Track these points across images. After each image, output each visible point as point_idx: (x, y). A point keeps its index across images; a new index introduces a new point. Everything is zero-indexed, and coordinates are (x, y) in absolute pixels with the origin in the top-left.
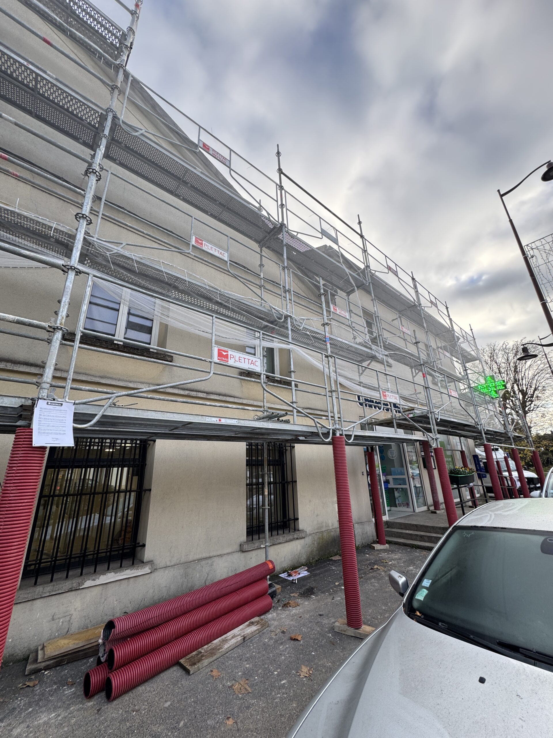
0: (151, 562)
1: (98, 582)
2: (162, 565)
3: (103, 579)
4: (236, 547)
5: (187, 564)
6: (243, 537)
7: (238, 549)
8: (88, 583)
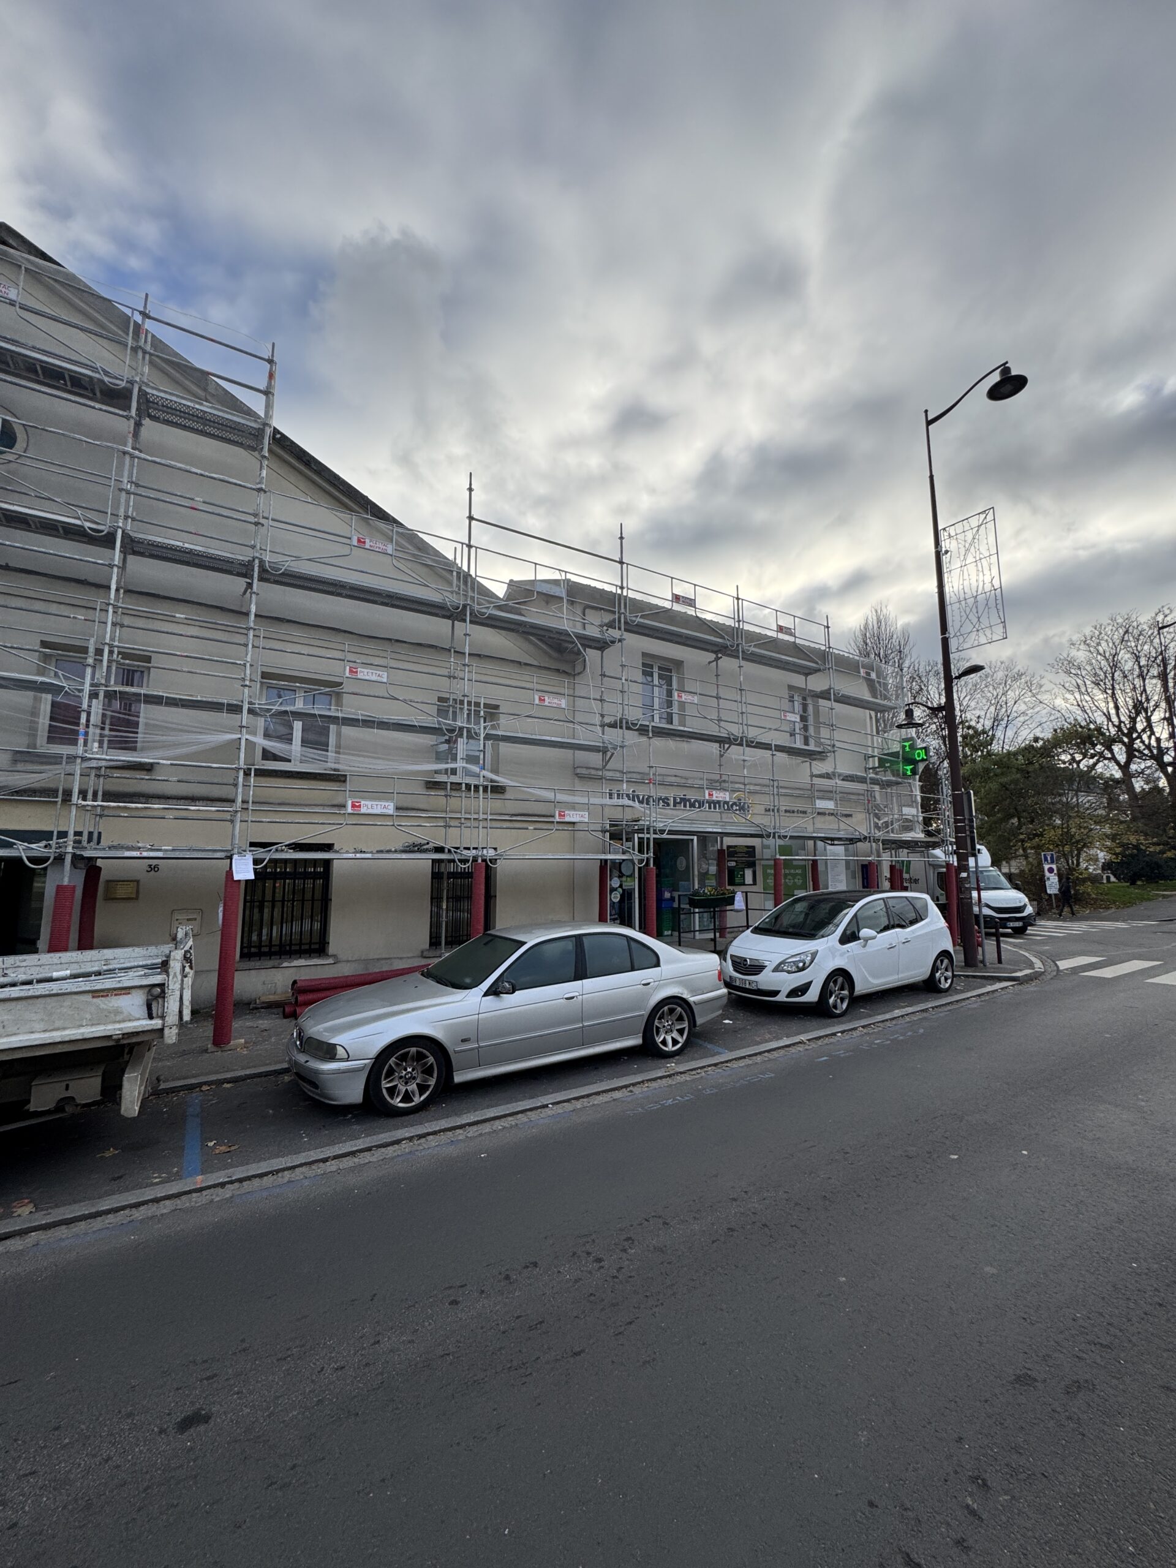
0: (334, 956)
1: (293, 964)
2: (345, 958)
3: (297, 963)
4: (418, 953)
5: (367, 961)
6: (427, 946)
7: (420, 954)
8: (285, 964)
